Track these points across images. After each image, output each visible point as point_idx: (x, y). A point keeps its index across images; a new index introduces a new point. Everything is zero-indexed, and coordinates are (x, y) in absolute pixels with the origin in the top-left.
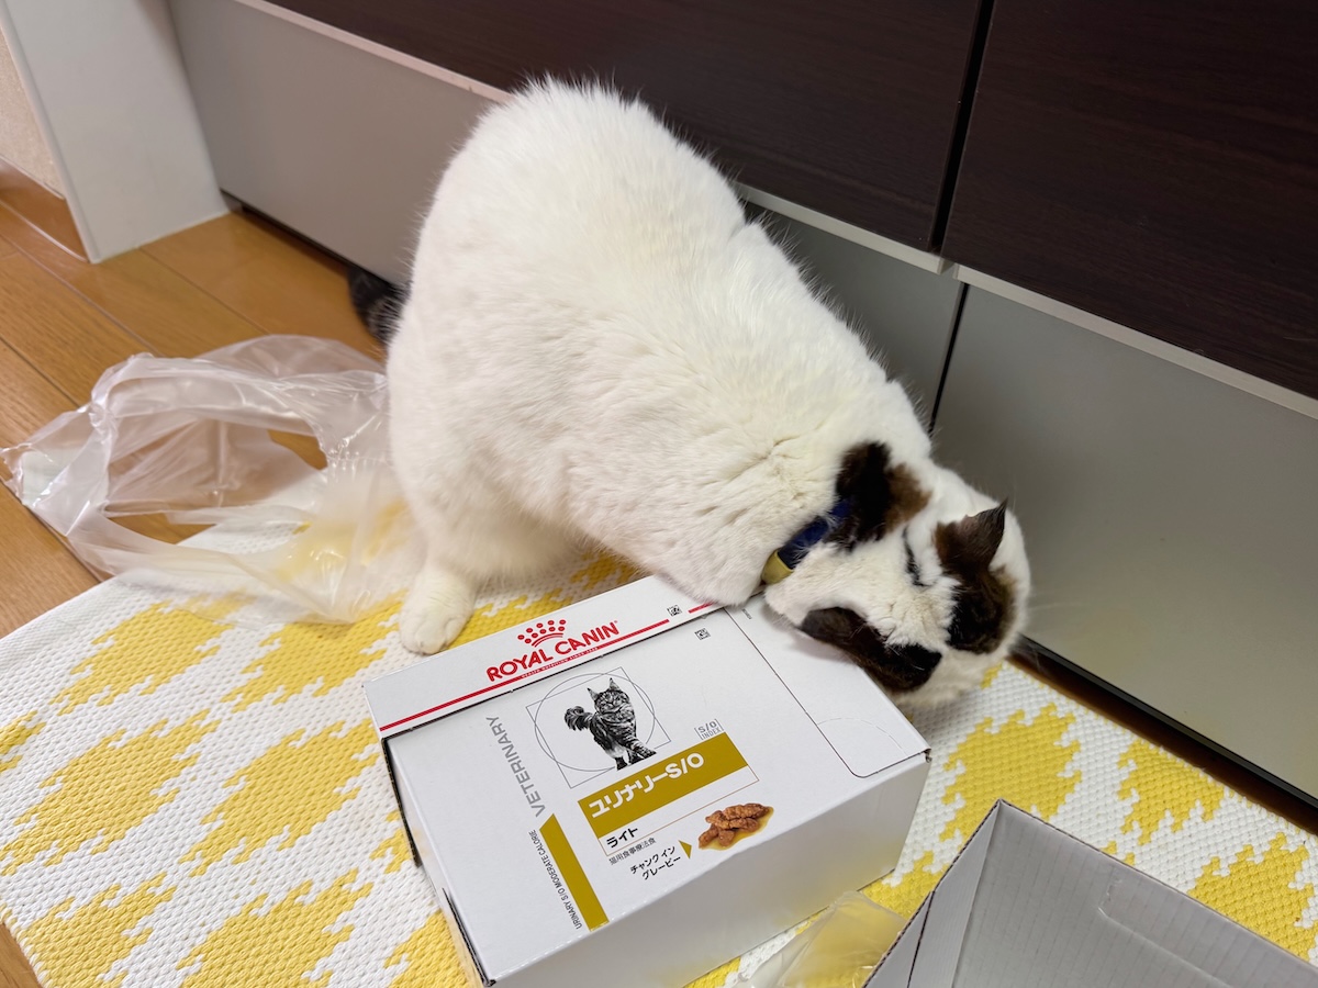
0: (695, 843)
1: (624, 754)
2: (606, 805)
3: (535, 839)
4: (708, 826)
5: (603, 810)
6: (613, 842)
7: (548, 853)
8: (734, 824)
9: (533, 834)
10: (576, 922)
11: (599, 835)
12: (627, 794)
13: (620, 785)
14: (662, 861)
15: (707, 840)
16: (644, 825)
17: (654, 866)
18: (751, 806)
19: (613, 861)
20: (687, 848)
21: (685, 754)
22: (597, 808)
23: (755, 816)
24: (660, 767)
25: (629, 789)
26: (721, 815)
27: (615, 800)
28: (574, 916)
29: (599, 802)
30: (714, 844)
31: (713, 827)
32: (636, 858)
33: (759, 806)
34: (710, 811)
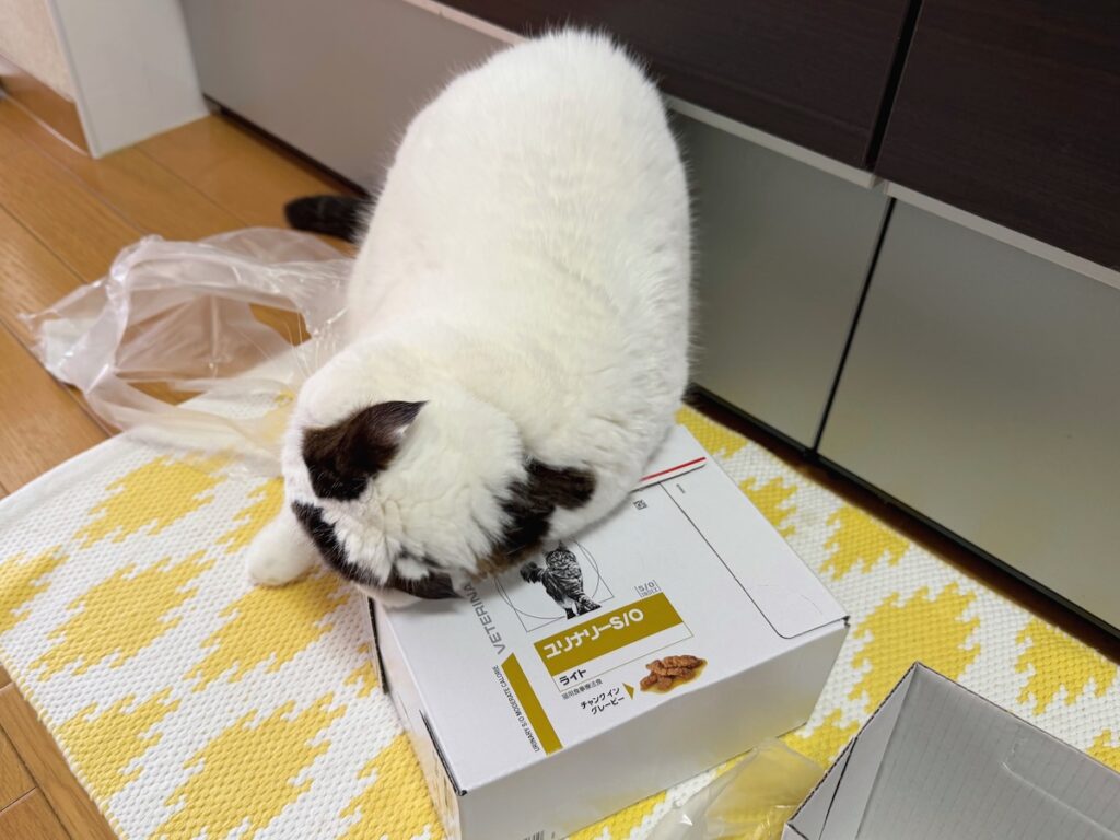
0: (637, 687)
1: (574, 607)
2: (558, 648)
3: (497, 673)
4: (648, 673)
5: (556, 653)
6: (565, 680)
7: (509, 686)
8: (671, 673)
9: (496, 669)
10: (535, 746)
11: (553, 673)
12: (576, 641)
13: (570, 632)
14: (608, 699)
15: (648, 684)
16: (592, 668)
17: (601, 704)
18: (686, 657)
19: (565, 696)
20: (630, 690)
21: (627, 609)
22: (551, 651)
23: (691, 666)
24: (605, 619)
25: (577, 636)
26: (660, 664)
27: (565, 645)
28: (532, 741)
29: (552, 646)
30: (653, 688)
31: (653, 674)
32: (586, 696)
33: (693, 658)
34: (650, 660)
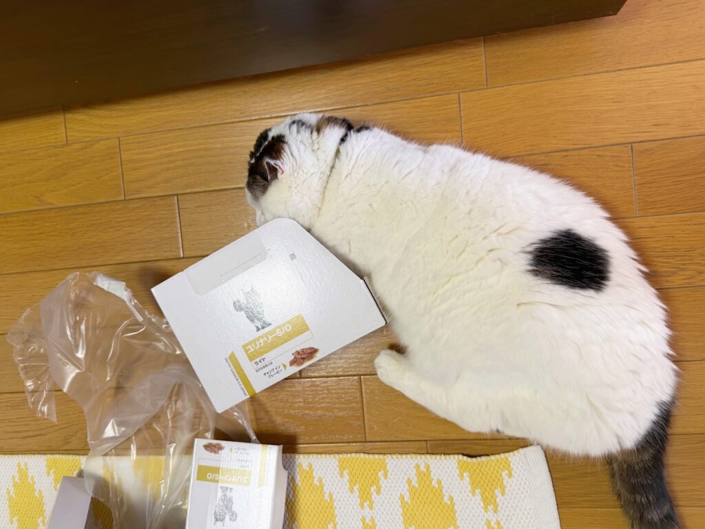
1: (259, 325)
7: (232, 367)
14: (275, 371)
15: (293, 363)
16: (268, 356)
17: (272, 373)
18: (310, 348)
19: (257, 371)
20: (285, 366)
21: (283, 326)
22: (249, 349)
23: (312, 352)
24: (274, 331)
25: (261, 341)
26: (298, 353)
27: (256, 345)
28: (244, 392)
29: (250, 346)
30: (296, 364)
31: (295, 357)
32: (266, 370)
33: (313, 348)
34: (294, 351)
